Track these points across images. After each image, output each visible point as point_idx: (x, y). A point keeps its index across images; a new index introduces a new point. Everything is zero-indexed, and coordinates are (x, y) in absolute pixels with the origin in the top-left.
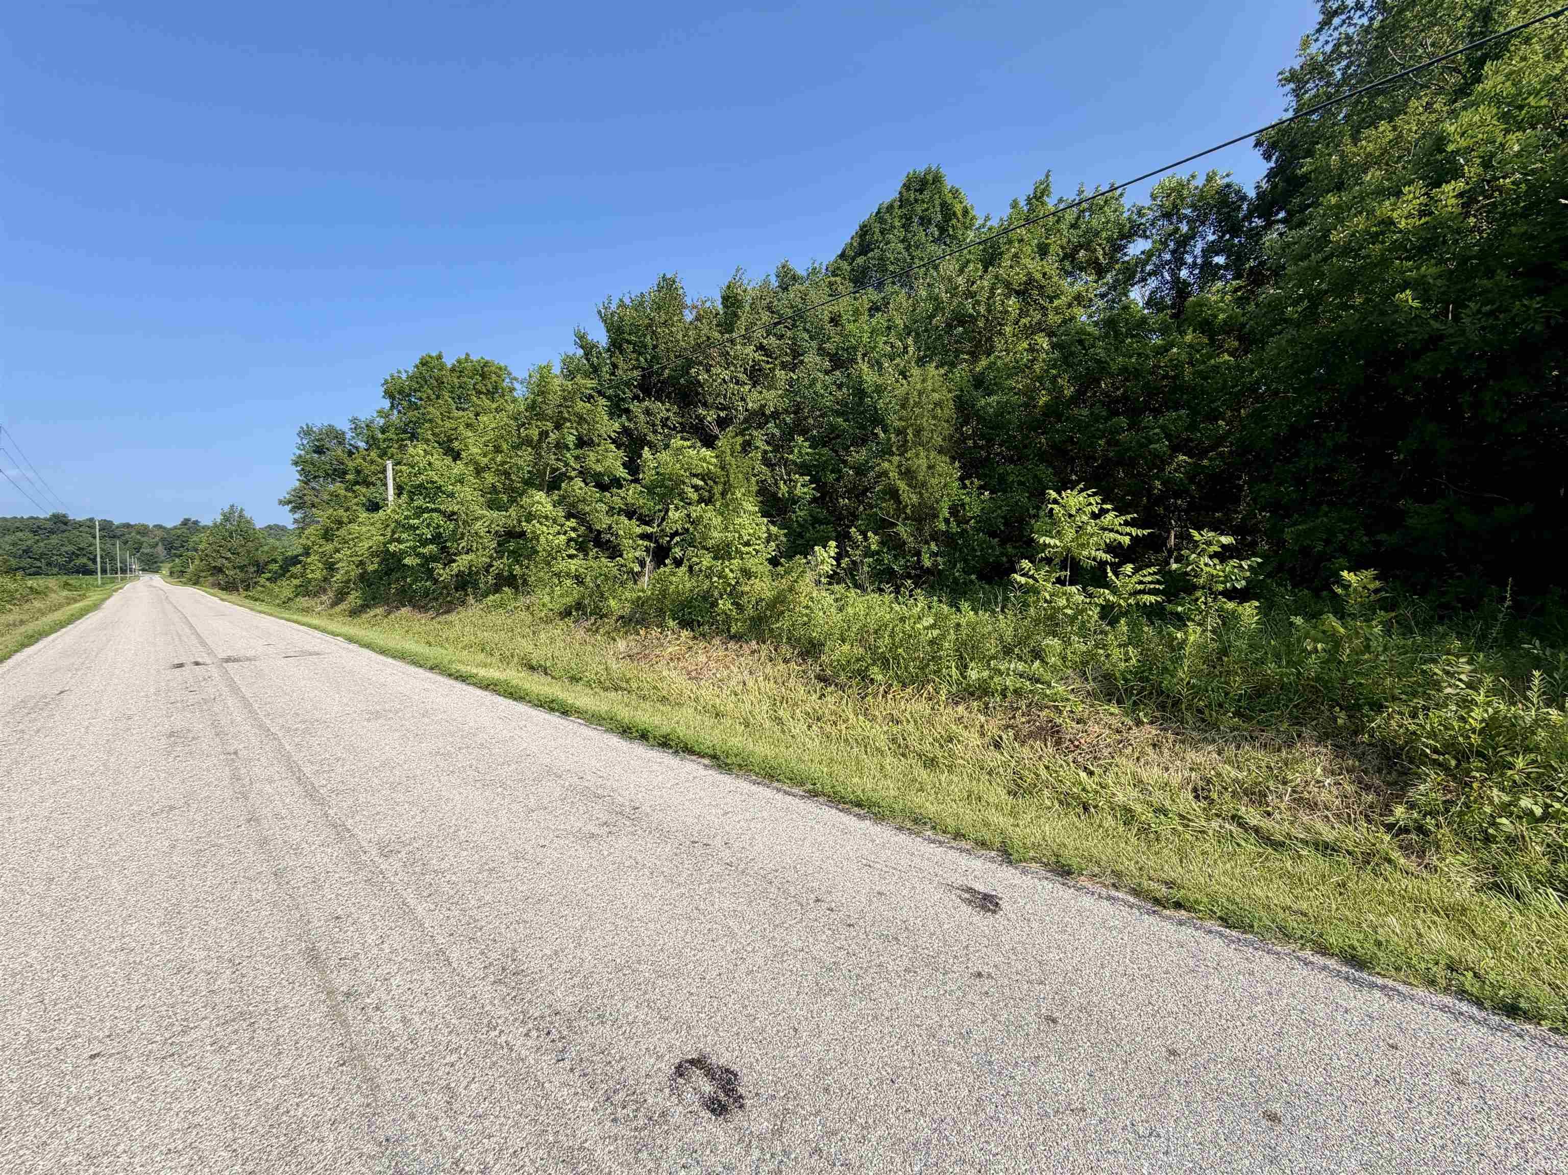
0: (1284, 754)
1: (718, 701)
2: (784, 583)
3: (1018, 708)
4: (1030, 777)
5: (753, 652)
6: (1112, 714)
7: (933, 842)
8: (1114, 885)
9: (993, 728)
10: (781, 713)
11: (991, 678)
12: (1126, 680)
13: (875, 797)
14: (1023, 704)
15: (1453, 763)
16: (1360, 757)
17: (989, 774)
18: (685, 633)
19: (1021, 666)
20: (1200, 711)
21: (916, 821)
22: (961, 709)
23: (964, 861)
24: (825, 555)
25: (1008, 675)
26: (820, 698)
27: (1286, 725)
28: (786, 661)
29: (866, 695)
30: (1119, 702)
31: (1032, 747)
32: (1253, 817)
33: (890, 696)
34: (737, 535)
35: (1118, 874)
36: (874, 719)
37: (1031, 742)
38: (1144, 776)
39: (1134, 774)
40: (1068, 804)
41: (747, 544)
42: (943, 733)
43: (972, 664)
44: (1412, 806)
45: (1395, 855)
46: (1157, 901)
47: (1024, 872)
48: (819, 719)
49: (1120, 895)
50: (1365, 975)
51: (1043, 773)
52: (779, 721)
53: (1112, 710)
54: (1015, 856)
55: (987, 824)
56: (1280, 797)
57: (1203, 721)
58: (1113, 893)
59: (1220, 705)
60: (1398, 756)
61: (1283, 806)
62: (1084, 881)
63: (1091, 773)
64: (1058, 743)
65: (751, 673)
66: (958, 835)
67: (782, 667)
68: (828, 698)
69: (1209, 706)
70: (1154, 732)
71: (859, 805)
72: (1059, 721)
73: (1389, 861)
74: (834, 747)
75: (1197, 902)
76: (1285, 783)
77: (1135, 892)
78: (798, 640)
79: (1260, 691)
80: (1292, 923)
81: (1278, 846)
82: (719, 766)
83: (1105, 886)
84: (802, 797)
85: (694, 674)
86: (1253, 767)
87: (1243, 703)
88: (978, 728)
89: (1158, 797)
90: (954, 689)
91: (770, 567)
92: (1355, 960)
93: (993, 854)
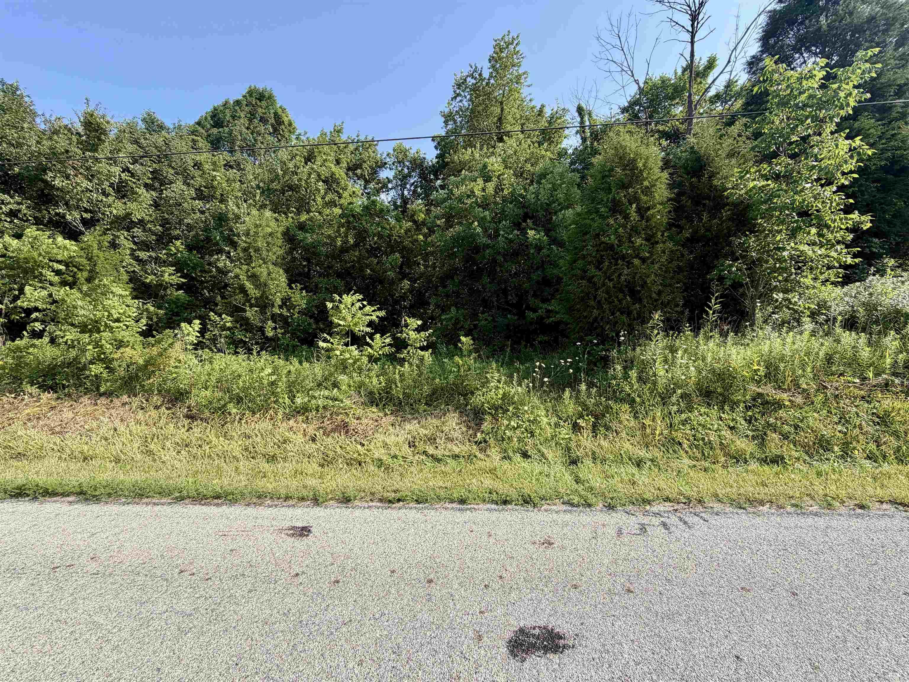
0: (442, 419)
1: (86, 448)
2: (155, 351)
3: (325, 417)
4: (331, 454)
5: (124, 404)
6: (373, 412)
7: (271, 506)
8: (371, 500)
9: (311, 430)
10: (152, 446)
11: (309, 401)
12: (380, 394)
13: (230, 489)
14: (328, 414)
15: (494, 412)
16: (467, 416)
17: (309, 458)
18: (46, 396)
19: (327, 393)
20: (411, 405)
21: (259, 497)
22: (291, 422)
23: (290, 512)
24: (191, 329)
25: (320, 398)
26: (188, 430)
27: (443, 406)
28: (157, 408)
29: (226, 423)
30: (377, 405)
31: (333, 437)
32: (431, 450)
33: (243, 422)
34: (106, 314)
35: (373, 494)
36: (232, 438)
37: (332, 434)
38: (388, 441)
39: (383, 441)
40: (351, 464)
41: (118, 320)
42: (280, 439)
43: (299, 395)
44: (483, 432)
45: (477, 454)
46: (390, 502)
47: (326, 507)
48: (187, 446)
49: (374, 504)
50: (465, 506)
51: (338, 449)
52: (150, 453)
53: (373, 410)
54: (321, 500)
55: (305, 487)
56: (441, 439)
57: (413, 409)
58: (371, 504)
59: (420, 401)
60: (479, 413)
61: (442, 442)
62: (357, 503)
63: (363, 445)
64: (347, 432)
65: (122, 420)
66: (287, 498)
67: (154, 413)
68: (195, 430)
69: (415, 402)
70: (392, 418)
71: (218, 497)
72: (347, 420)
73: (475, 456)
74: (198, 463)
75: (406, 496)
76: (442, 432)
77: (381, 500)
78: (168, 391)
79: (434, 392)
80: (442, 493)
81: (439, 460)
82: (86, 499)
83: (367, 502)
84: (170, 504)
85: (57, 429)
86: (431, 428)
87: (428, 399)
88: (302, 432)
89: (394, 450)
90: (287, 411)
91: (142, 338)
92: (462, 501)
93: (308, 502)
